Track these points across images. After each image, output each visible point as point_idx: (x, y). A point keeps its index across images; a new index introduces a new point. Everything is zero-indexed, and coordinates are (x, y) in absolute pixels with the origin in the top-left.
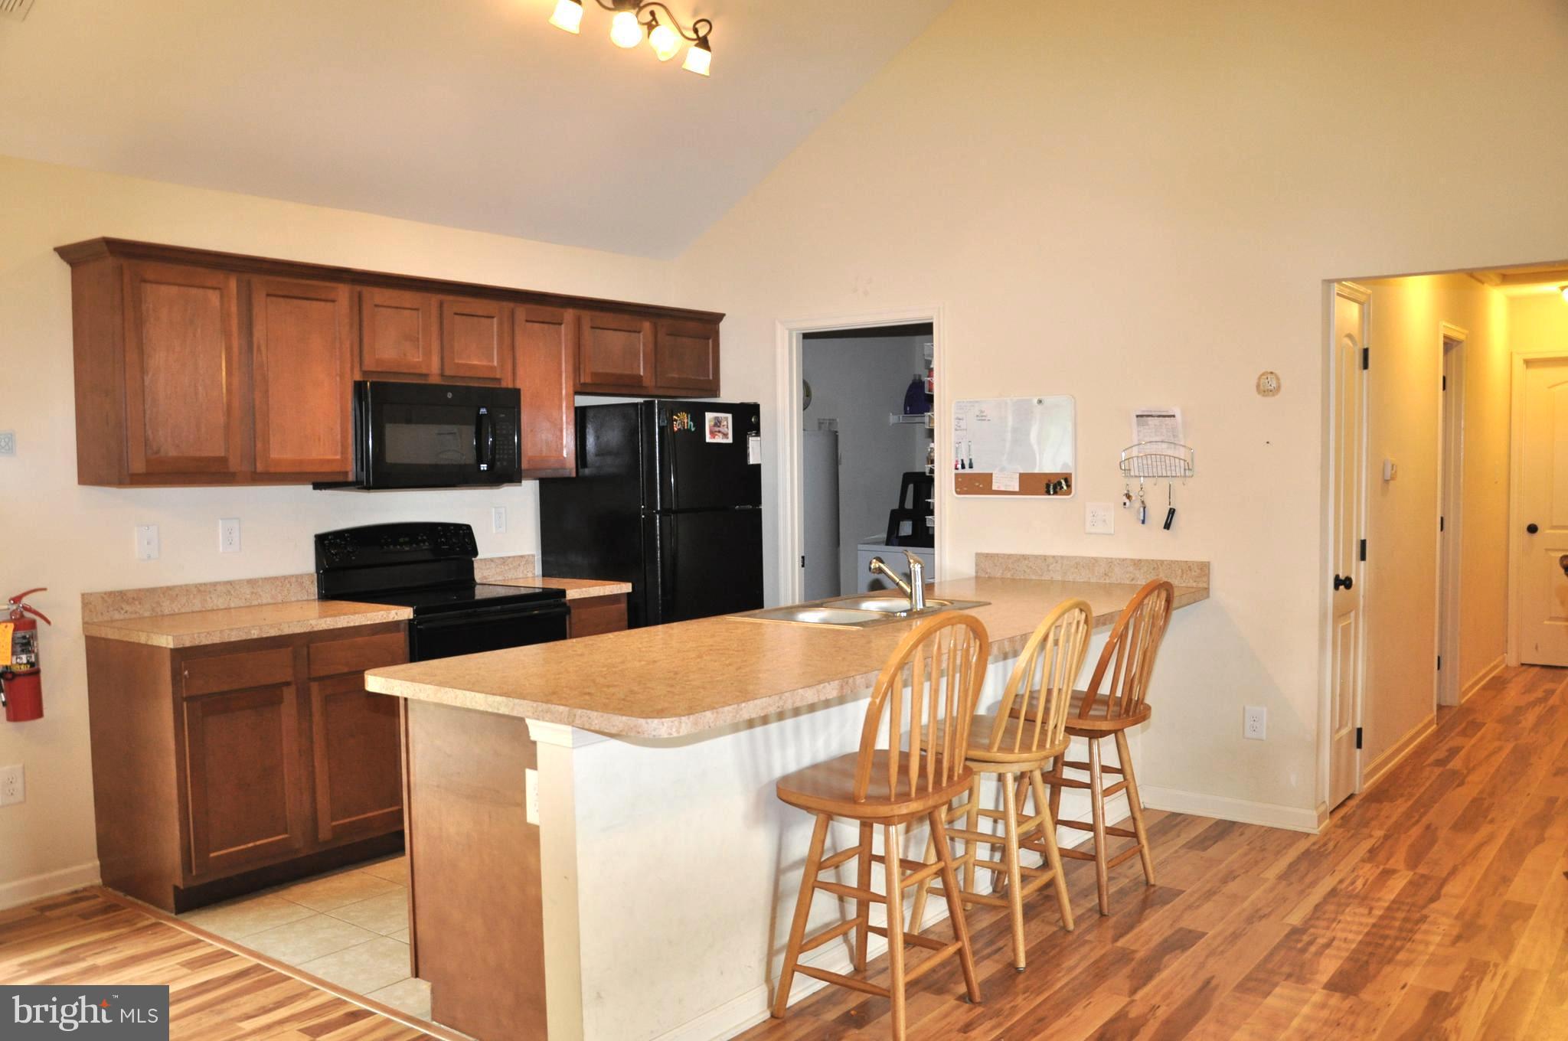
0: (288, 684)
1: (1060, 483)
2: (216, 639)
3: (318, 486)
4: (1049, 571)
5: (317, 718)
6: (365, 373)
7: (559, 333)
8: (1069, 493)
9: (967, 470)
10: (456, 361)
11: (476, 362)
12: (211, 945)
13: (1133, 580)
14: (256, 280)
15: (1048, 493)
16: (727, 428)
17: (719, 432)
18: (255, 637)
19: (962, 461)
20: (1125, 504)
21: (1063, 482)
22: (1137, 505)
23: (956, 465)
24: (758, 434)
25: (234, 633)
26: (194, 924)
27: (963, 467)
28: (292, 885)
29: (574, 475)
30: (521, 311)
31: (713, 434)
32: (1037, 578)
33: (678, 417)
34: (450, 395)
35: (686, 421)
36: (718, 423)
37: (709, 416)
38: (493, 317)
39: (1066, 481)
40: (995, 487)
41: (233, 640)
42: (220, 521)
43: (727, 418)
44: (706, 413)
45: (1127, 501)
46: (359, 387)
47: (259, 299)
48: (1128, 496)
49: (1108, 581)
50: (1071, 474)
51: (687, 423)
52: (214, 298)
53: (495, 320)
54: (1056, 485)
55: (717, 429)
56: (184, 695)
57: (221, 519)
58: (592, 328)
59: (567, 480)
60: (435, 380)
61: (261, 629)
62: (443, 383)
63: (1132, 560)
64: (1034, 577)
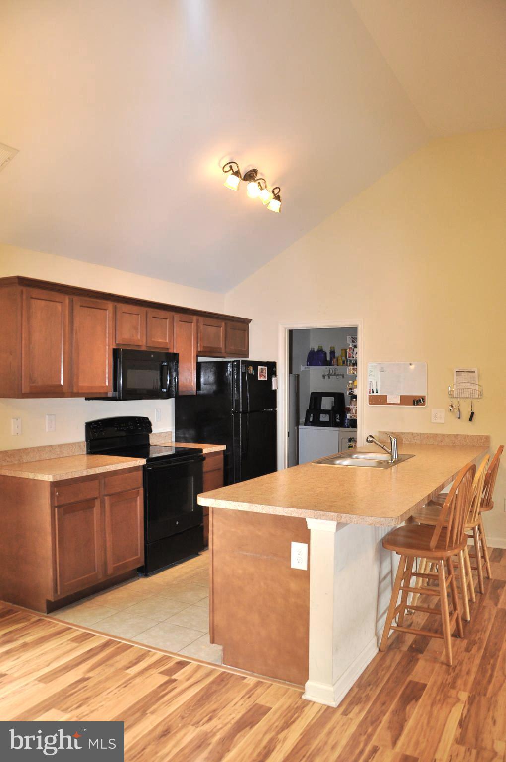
0: (96, 498)
1: (420, 401)
2: (69, 477)
3: (87, 399)
4: (414, 439)
5: (108, 514)
6: (117, 345)
7: (191, 326)
8: (424, 404)
9: (375, 394)
10: (153, 340)
11: (160, 340)
12: (78, 630)
13: (454, 443)
14: (76, 298)
15: (414, 405)
16: (265, 373)
19: (373, 390)
20: (451, 410)
21: (421, 400)
22: (456, 410)
23: (370, 391)
24: (276, 376)
25: (77, 473)
26: (59, 618)
27: (373, 393)
28: (96, 596)
29: (195, 394)
30: (177, 316)
31: (261, 377)
32: (408, 442)
33: (249, 368)
34: (152, 356)
36: (262, 371)
37: (260, 367)
38: (167, 319)
39: (423, 399)
40: (388, 402)
42: (47, 416)
43: (265, 369)
44: (258, 366)
45: (452, 409)
46: (115, 352)
47: (77, 308)
48: (452, 406)
49: (442, 444)
50: (425, 396)
51: (252, 371)
52: (59, 306)
53: (168, 320)
54: (418, 401)
55: (262, 374)
56: (56, 505)
57: (48, 415)
58: (204, 325)
59: (192, 396)
60: (144, 349)
61: (87, 471)
62: (148, 350)
63: (454, 435)
64: (407, 442)
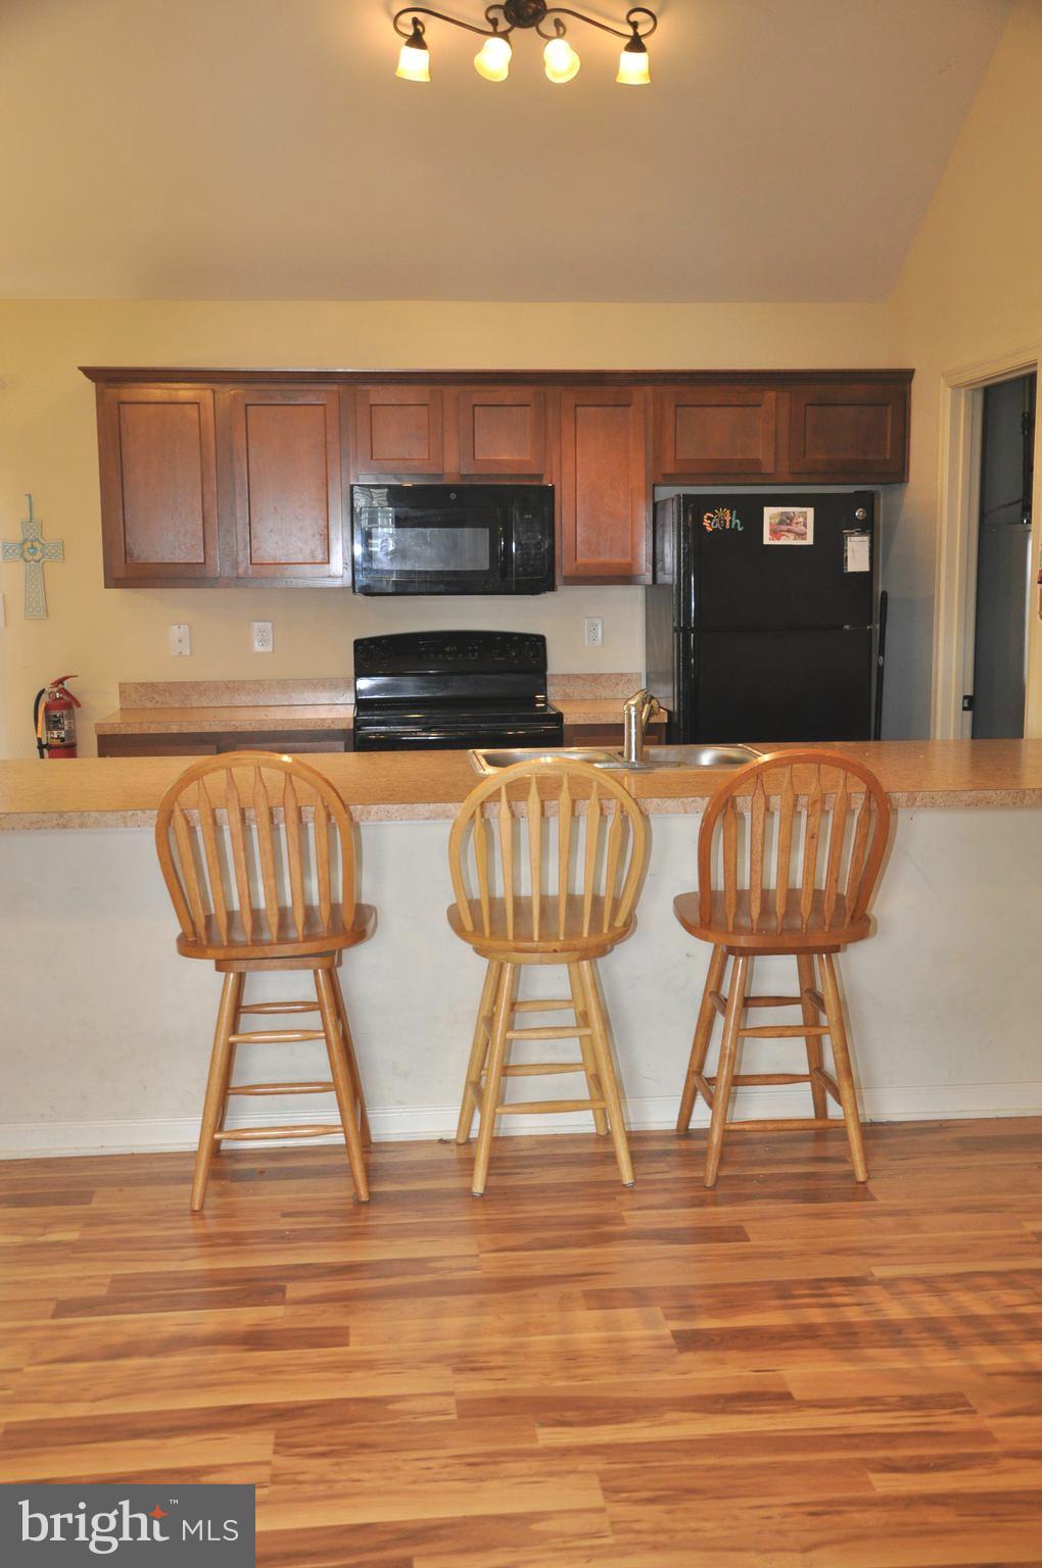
11: (503, 457)
16: (805, 526)
17: (789, 531)
18: (175, 731)
25: (153, 726)
29: (650, 582)
30: (570, 395)
31: (775, 533)
33: (715, 514)
34: (453, 497)
35: (728, 519)
36: (786, 520)
37: (770, 513)
38: (527, 405)
41: (151, 732)
43: (804, 515)
44: (765, 509)
51: (731, 521)
52: (192, 411)
55: (785, 528)
58: (680, 406)
61: (180, 725)
